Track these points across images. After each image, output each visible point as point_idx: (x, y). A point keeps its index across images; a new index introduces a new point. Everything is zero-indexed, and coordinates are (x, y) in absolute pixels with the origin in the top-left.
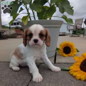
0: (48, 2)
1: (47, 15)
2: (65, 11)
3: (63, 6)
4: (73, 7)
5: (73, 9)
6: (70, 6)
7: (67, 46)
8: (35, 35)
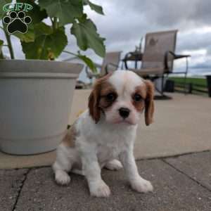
0: (49, 18)
1: (49, 49)
2: (89, 45)
3: (85, 31)
8: (124, 98)
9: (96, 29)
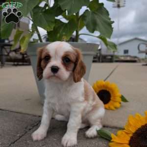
1: (64, 33)
3: (96, 17)
4: (113, 22)
5: (113, 27)
6: (110, 19)
7: (104, 89)
9: (108, 15)
